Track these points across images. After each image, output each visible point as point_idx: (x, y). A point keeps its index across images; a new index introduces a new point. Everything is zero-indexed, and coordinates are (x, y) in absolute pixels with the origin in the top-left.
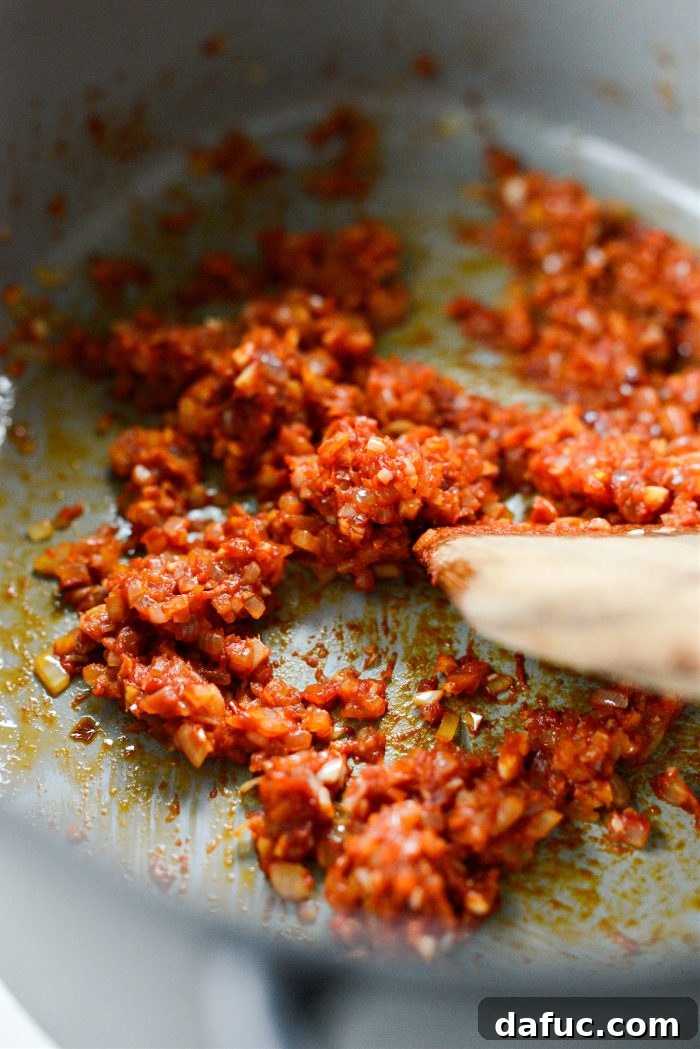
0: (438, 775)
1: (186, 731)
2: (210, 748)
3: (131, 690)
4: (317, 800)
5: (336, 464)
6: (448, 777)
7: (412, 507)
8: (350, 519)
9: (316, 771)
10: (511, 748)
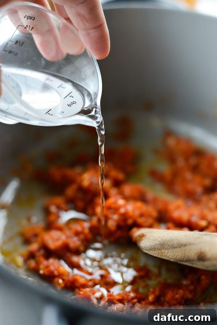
0: (130, 297)
1: (56, 279)
2: (63, 285)
3: (42, 267)
4: (93, 302)
5: (109, 208)
6: (133, 298)
7: (130, 221)
8: (112, 224)
9: (94, 294)
10: (153, 292)
